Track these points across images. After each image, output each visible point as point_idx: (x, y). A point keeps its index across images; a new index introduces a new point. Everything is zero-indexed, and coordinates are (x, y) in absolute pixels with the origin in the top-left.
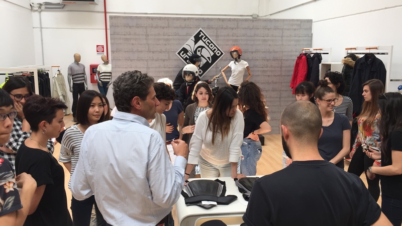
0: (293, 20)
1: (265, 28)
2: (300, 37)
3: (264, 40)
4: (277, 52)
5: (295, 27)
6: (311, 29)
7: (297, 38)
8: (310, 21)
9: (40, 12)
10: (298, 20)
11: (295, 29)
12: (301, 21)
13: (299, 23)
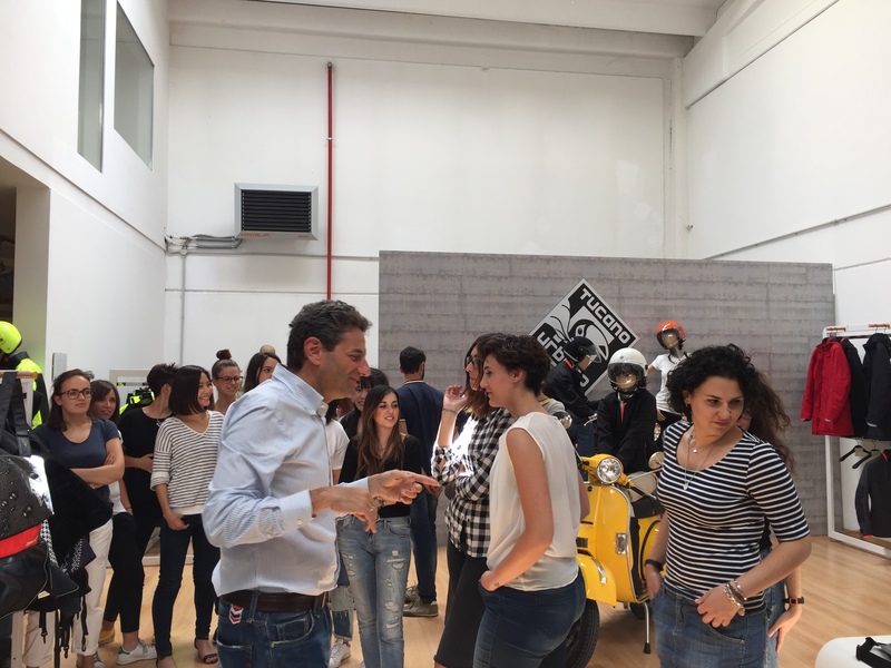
0: (789, 265)
1: (729, 282)
2: (807, 302)
3: (729, 309)
4: (758, 336)
5: (795, 280)
6: (830, 285)
7: (800, 306)
8: (827, 268)
9: (184, 256)
10: (799, 265)
11: (795, 285)
12: (807, 266)
13: (803, 270)
